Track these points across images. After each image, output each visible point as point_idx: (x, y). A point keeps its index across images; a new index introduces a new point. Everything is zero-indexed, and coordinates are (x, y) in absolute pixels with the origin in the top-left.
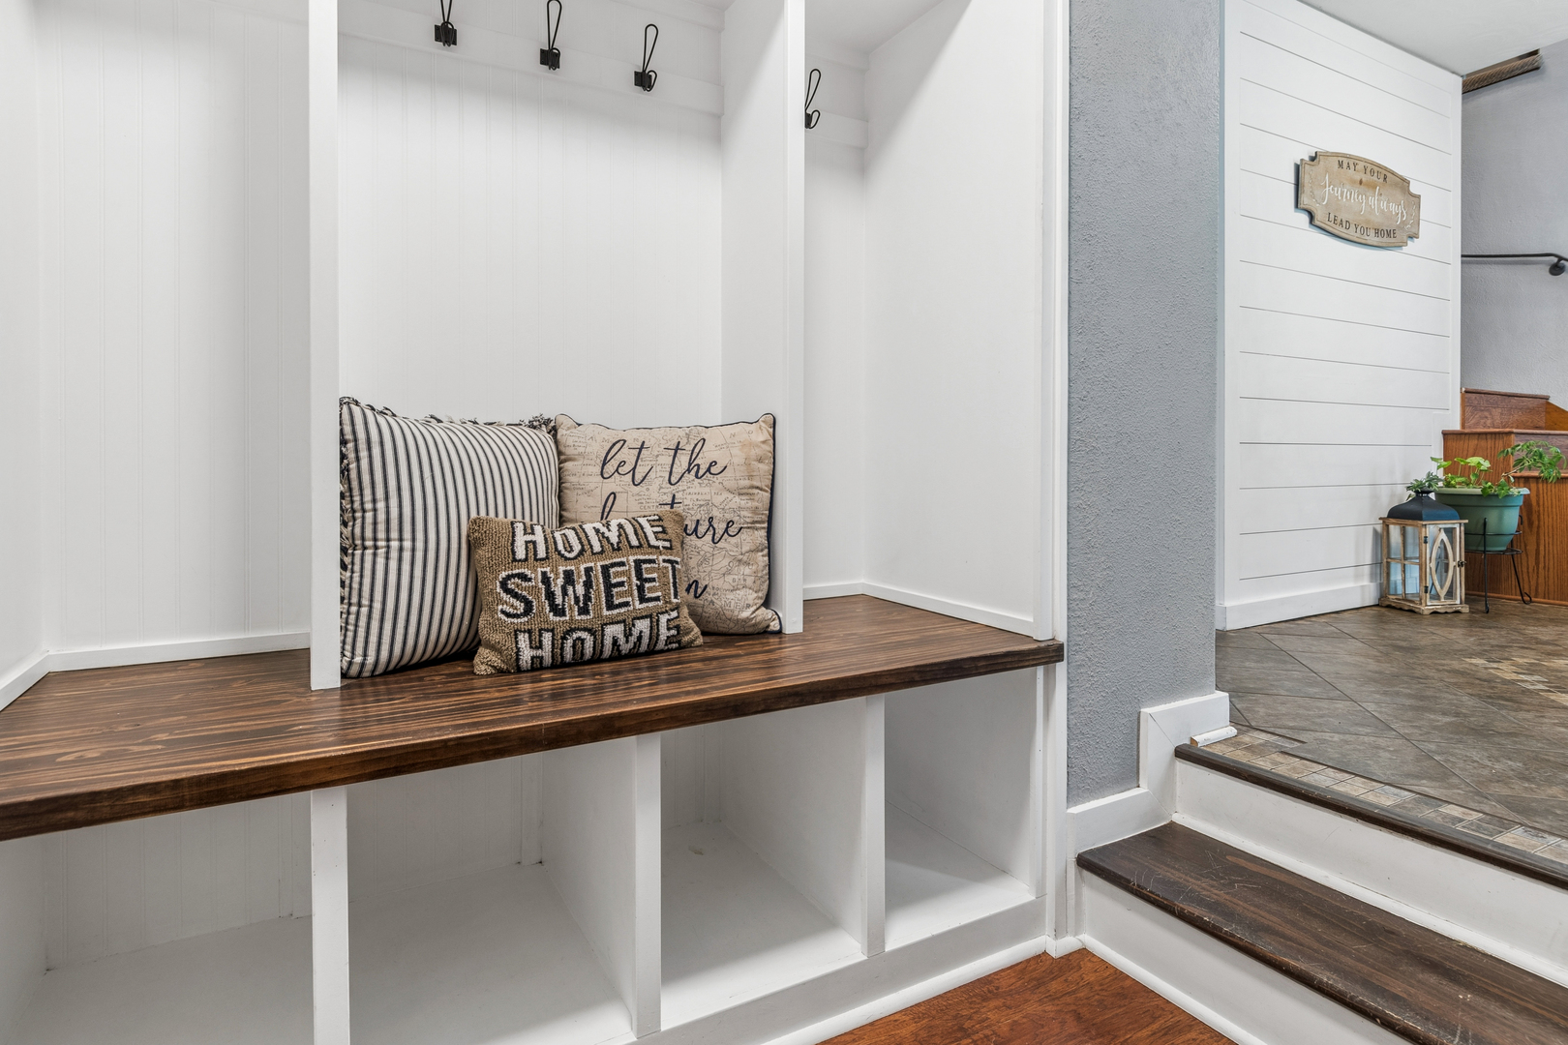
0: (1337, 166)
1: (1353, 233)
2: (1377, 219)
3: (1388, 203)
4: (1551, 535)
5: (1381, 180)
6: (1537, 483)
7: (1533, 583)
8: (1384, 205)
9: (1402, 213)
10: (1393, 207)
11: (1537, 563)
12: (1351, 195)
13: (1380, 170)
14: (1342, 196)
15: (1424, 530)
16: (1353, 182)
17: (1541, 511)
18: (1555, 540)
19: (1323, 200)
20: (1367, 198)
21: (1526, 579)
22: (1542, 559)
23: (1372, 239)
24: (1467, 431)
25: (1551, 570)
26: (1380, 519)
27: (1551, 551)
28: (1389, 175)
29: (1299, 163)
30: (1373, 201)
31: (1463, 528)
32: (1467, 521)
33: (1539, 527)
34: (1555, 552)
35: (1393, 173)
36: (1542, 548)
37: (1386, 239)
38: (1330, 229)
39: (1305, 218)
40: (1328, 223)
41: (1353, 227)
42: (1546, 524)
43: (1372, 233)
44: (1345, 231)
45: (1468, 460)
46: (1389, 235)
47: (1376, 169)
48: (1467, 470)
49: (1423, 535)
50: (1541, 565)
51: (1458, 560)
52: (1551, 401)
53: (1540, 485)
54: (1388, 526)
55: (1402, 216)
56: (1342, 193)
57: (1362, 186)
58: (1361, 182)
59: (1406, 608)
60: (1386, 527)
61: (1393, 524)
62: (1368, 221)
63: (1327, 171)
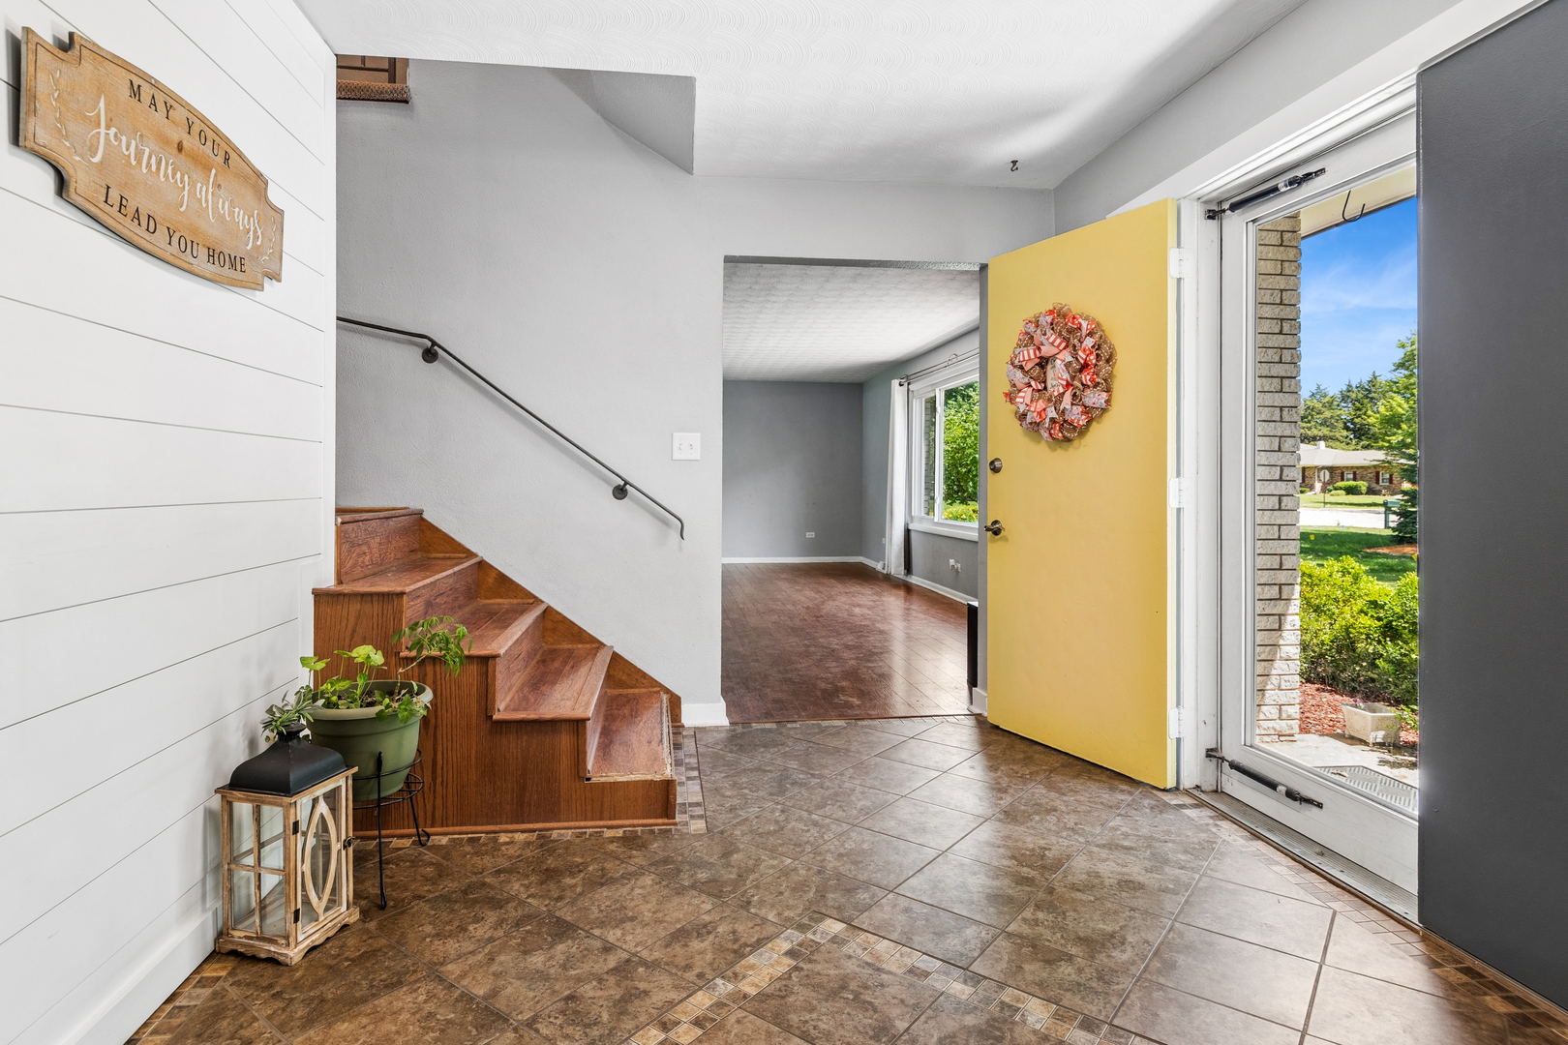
0: (127, 92)
1: (164, 244)
2: (211, 229)
3: (232, 205)
4: (450, 737)
5: (220, 159)
6: (434, 665)
7: (429, 807)
8: (224, 208)
9: (255, 231)
10: (240, 215)
11: (434, 779)
12: (159, 164)
13: (217, 139)
14: (139, 162)
15: (292, 811)
16: (165, 141)
17: (439, 704)
18: (454, 743)
19: (94, 155)
20: (192, 185)
21: (421, 803)
22: (439, 772)
23: (201, 263)
24: (346, 588)
25: (450, 785)
26: (217, 791)
27: (450, 759)
28: (232, 155)
29: (19, 34)
30: (204, 192)
31: (350, 782)
32: (356, 769)
33: (436, 727)
34: (455, 758)
35: (240, 155)
36: (439, 756)
37: (227, 271)
38: (110, 222)
39: (48, 180)
40: (107, 208)
41: (162, 232)
42: (445, 722)
43: (203, 253)
44: (146, 235)
45: (354, 654)
46: (233, 266)
47: (210, 134)
48: (352, 669)
49: (292, 821)
50: (439, 781)
51: (343, 837)
52: (425, 516)
53: (438, 668)
54: (230, 804)
55: (256, 238)
56: (139, 155)
57: (182, 156)
58: (180, 148)
59: (263, 955)
60: (229, 805)
61: (240, 800)
62: (195, 230)
63: (100, 91)
